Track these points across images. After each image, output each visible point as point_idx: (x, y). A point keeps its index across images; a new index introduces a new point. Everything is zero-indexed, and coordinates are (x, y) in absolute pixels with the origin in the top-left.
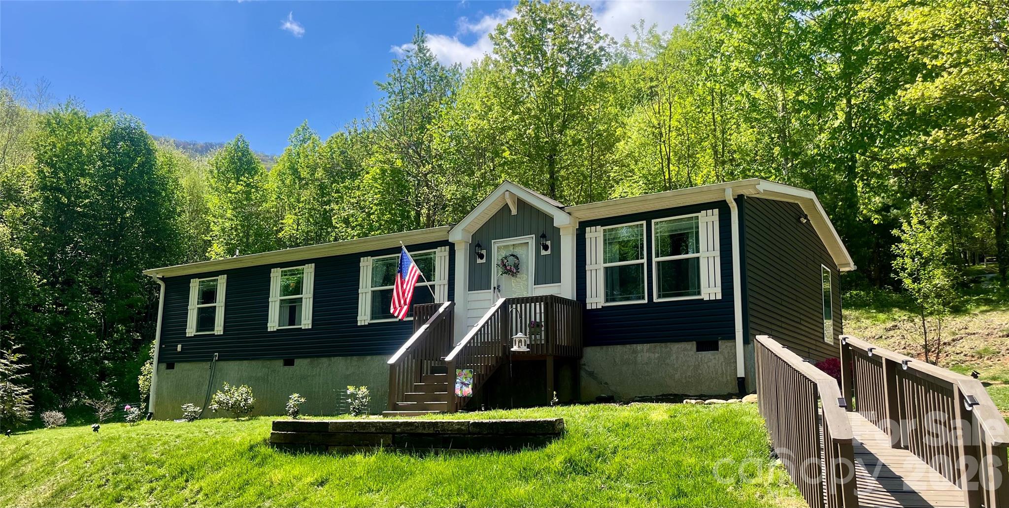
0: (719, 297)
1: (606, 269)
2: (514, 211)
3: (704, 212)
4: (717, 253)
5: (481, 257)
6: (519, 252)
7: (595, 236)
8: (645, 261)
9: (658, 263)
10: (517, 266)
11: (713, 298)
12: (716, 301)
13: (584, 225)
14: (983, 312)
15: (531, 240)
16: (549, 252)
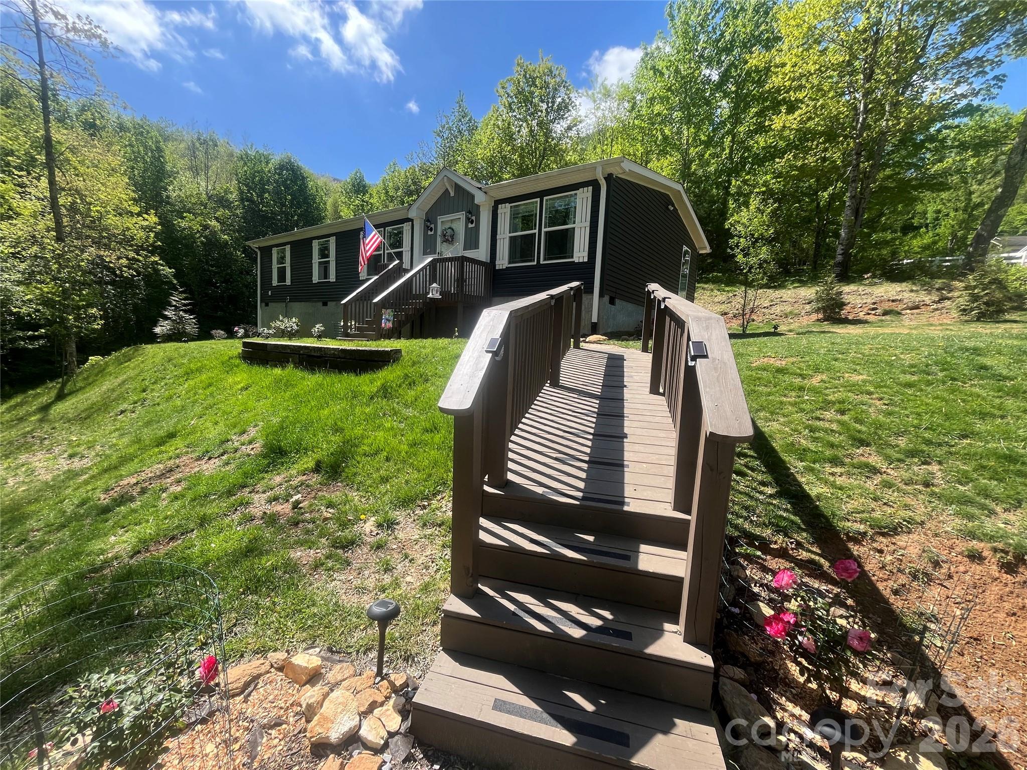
0: (586, 260)
1: (511, 238)
2: (452, 194)
3: (581, 190)
4: (588, 224)
5: (431, 230)
6: (454, 226)
7: (505, 211)
8: (536, 231)
9: (546, 233)
10: (452, 237)
11: (581, 261)
12: (583, 263)
13: (498, 202)
14: (795, 288)
15: (462, 215)
16: (473, 225)
